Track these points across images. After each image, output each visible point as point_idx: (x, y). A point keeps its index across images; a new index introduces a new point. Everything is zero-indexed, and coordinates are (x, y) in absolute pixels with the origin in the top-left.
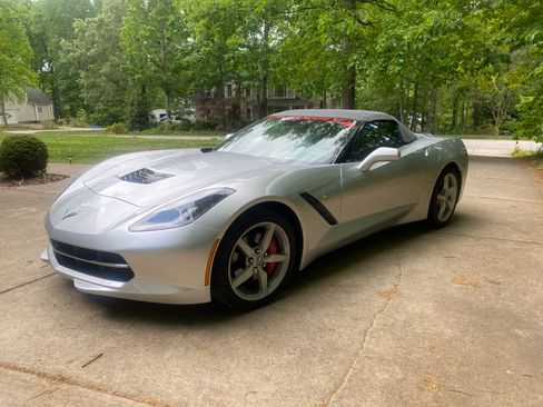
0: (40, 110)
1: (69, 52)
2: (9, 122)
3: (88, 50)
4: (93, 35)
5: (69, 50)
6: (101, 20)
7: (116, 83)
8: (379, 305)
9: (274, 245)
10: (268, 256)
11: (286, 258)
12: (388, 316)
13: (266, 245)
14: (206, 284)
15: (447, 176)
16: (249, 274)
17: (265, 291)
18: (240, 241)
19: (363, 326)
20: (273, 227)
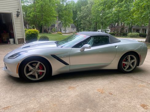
0: (73, 29)
1: (79, 15)
2: (66, 32)
3: (84, 14)
4: (85, 10)
5: (79, 14)
6: (88, 6)
7: (90, 22)
8: (63, 90)
9: (41, 67)
10: (38, 70)
11: (45, 71)
12: (60, 93)
13: (37, 67)
14: (17, 73)
15: (129, 56)
16: (31, 73)
17: (37, 79)
18: (28, 65)
19: (50, 93)
20: (39, 63)
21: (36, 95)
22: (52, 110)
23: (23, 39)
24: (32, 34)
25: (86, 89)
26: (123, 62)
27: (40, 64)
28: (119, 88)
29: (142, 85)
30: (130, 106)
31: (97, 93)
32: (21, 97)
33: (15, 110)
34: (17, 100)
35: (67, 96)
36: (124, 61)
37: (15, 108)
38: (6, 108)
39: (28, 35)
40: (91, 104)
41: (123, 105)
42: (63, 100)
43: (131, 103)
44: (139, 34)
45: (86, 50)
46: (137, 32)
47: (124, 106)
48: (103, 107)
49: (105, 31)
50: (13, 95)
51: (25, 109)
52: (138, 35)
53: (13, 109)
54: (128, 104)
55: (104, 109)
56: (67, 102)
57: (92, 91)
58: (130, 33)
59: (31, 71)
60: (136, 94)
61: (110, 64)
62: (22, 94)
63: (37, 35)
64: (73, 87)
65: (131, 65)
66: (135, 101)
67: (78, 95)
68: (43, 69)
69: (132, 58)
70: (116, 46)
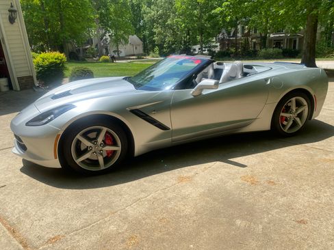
0: (136, 48)
1: (148, 13)
2: (120, 55)
3: (158, 11)
7: (173, 30)
8: (169, 185)
9: (110, 140)
10: (103, 147)
11: (118, 149)
12: (164, 193)
13: (100, 140)
14: (56, 158)
15: (294, 99)
16: (87, 156)
17: (102, 167)
18: (78, 137)
19: (142, 196)
20: (105, 129)
21: (113, 204)
22: (160, 231)
23: (31, 77)
24: (51, 63)
25: (215, 178)
26: (282, 114)
27: (107, 132)
28: (284, 169)
29: (327, 158)
30: (320, 205)
31: (244, 184)
32: (79, 210)
33: (78, 241)
34: (72, 219)
35: (182, 199)
36: (283, 112)
37: (76, 237)
38: (54, 238)
39: (41, 66)
40: (240, 209)
41: (306, 204)
42: (176, 208)
43: (320, 197)
44: (281, 50)
45: (205, 92)
46: (276, 47)
47: (309, 206)
48: (268, 214)
49: (210, 47)
50: (59, 208)
51: (99, 237)
52: (279, 53)
53: (71, 239)
54: (315, 201)
55: (270, 216)
56: (188, 210)
57: (231, 181)
58: (263, 50)
59: (86, 151)
60: (323, 178)
61: (256, 119)
62: (80, 205)
63: (63, 66)
64: (189, 178)
65: (298, 120)
66: (326, 192)
67: (204, 192)
68: (115, 144)
69: (299, 104)
70: (266, 80)
